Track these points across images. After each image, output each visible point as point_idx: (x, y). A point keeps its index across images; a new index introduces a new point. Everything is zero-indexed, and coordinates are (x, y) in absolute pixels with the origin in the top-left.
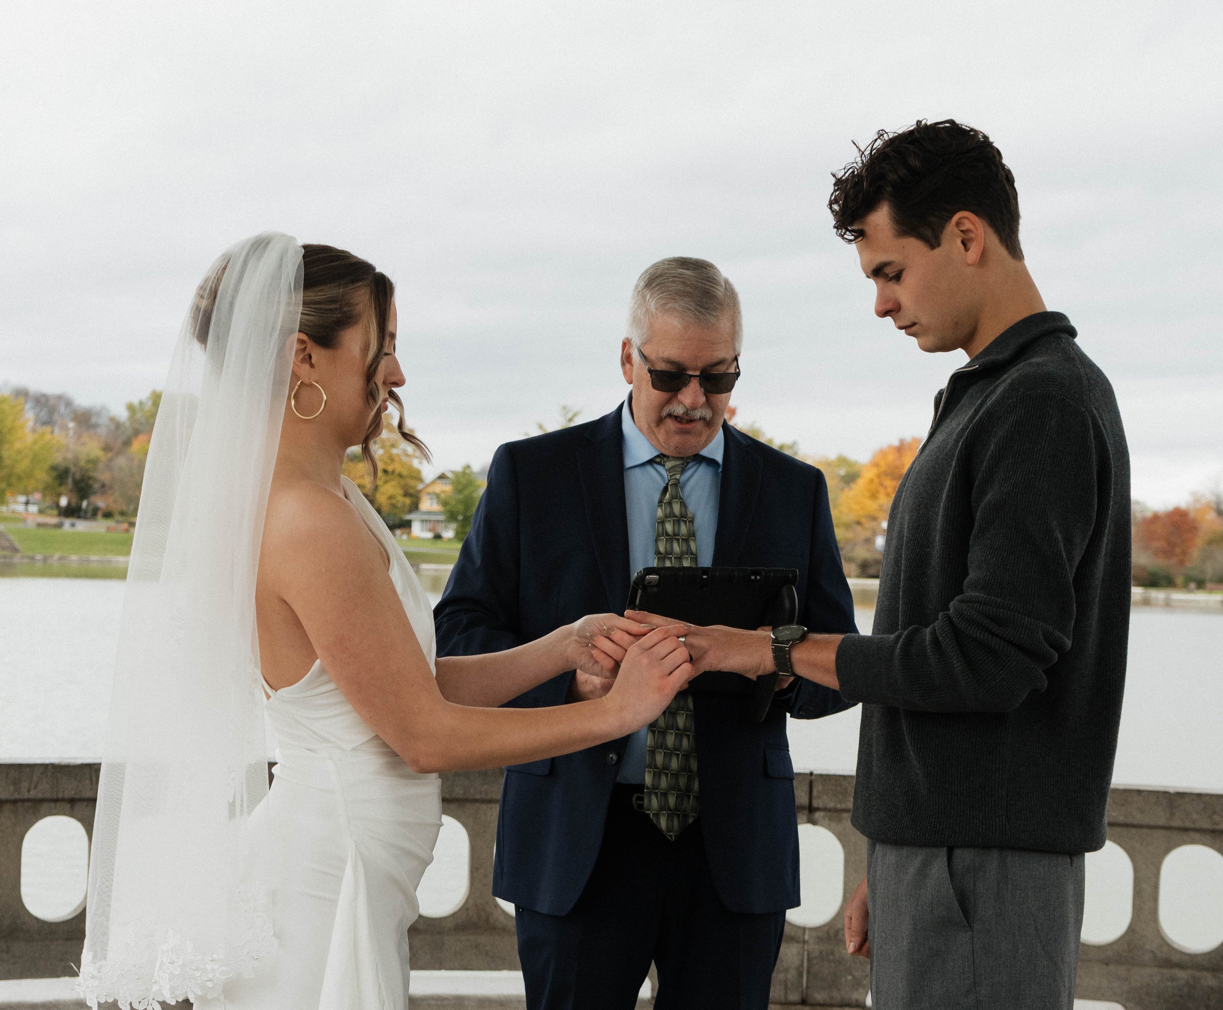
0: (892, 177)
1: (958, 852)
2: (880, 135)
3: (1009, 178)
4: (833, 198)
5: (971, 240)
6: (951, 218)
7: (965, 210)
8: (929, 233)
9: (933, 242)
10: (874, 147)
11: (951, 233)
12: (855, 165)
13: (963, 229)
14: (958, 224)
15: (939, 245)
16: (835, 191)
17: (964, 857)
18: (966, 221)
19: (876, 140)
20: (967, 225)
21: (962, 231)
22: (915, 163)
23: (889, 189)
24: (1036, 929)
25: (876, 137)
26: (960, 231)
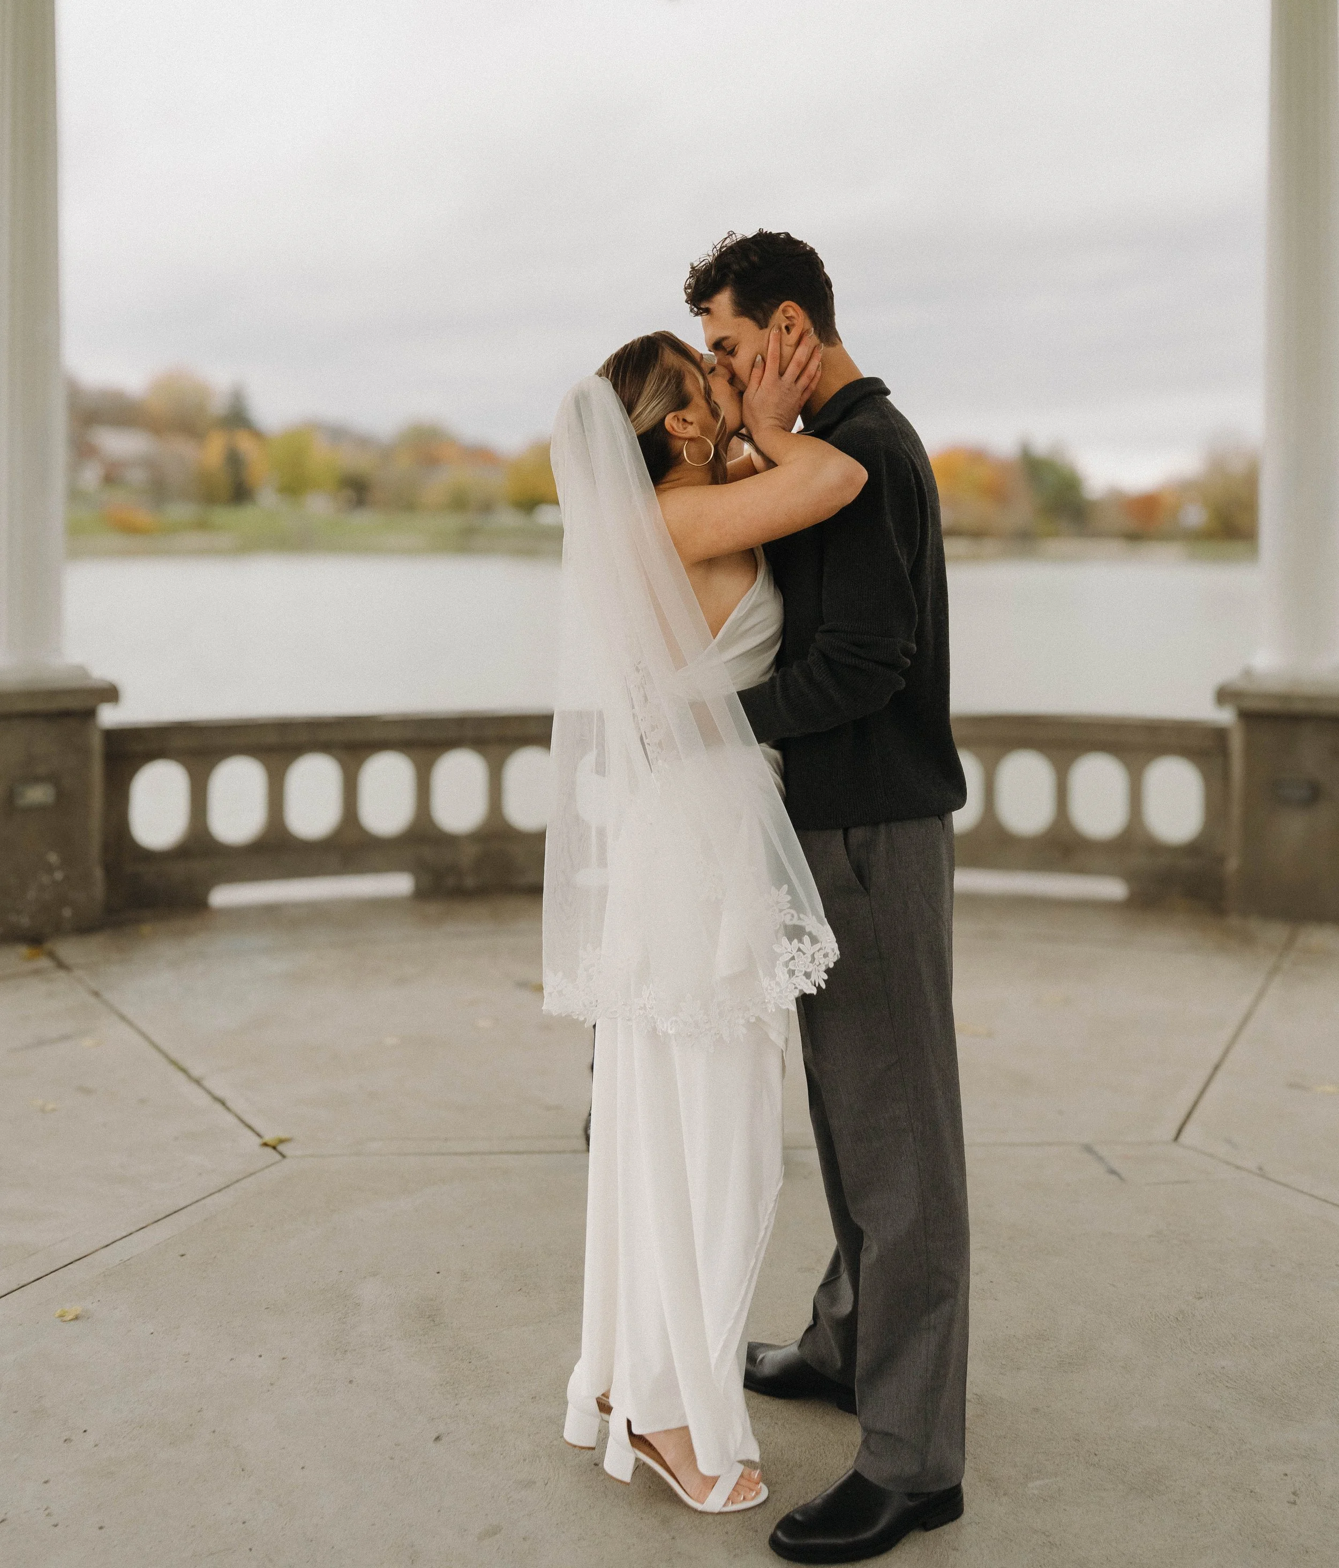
0: (735, 267)
1: (853, 832)
2: (731, 234)
3: (828, 283)
4: (688, 283)
5: (793, 325)
6: (780, 305)
7: (793, 301)
8: (760, 316)
9: (763, 323)
10: (724, 244)
11: (778, 318)
12: (708, 258)
13: (787, 315)
14: (784, 311)
15: (766, 327)
16: (690, 277)
17: (858, 835)
18: (790, 309)
19: (726, 238)
20: (791, 313)
21: (787, 317)
22: (755, 259)
23: (732, 276)
24: (920, 886)
25: (727, 236)
26: (786, 317)
